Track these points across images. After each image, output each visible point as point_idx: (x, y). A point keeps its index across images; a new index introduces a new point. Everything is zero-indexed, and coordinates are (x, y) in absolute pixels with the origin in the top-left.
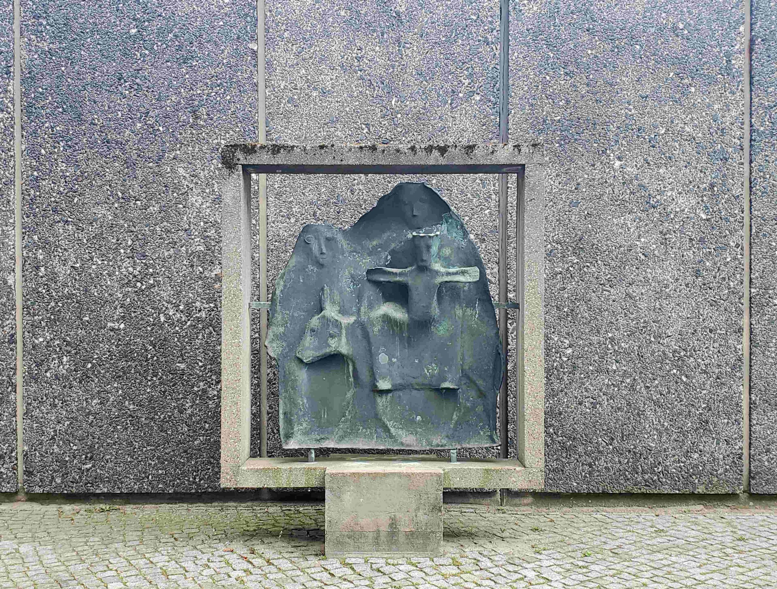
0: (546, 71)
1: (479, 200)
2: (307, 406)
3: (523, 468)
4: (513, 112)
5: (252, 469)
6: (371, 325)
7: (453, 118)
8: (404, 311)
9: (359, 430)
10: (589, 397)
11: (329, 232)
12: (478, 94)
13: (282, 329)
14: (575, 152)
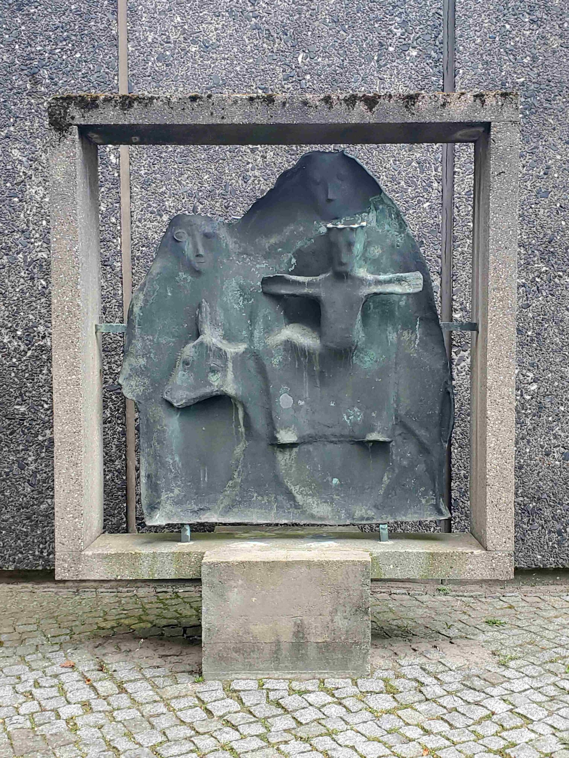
0: (505, 18)
1: (414, 190)
2: (180, 465)
3: (484, 552)
4: (461, 71)
5: (99, 554)
6: (268, 355)
7: (381, 79)
8: (314, 336)
9: (253, 497)
10: (559, 446)
11: (208, 226)
12: (414, 48)
13: (142, 361)
14: (544, 124)
